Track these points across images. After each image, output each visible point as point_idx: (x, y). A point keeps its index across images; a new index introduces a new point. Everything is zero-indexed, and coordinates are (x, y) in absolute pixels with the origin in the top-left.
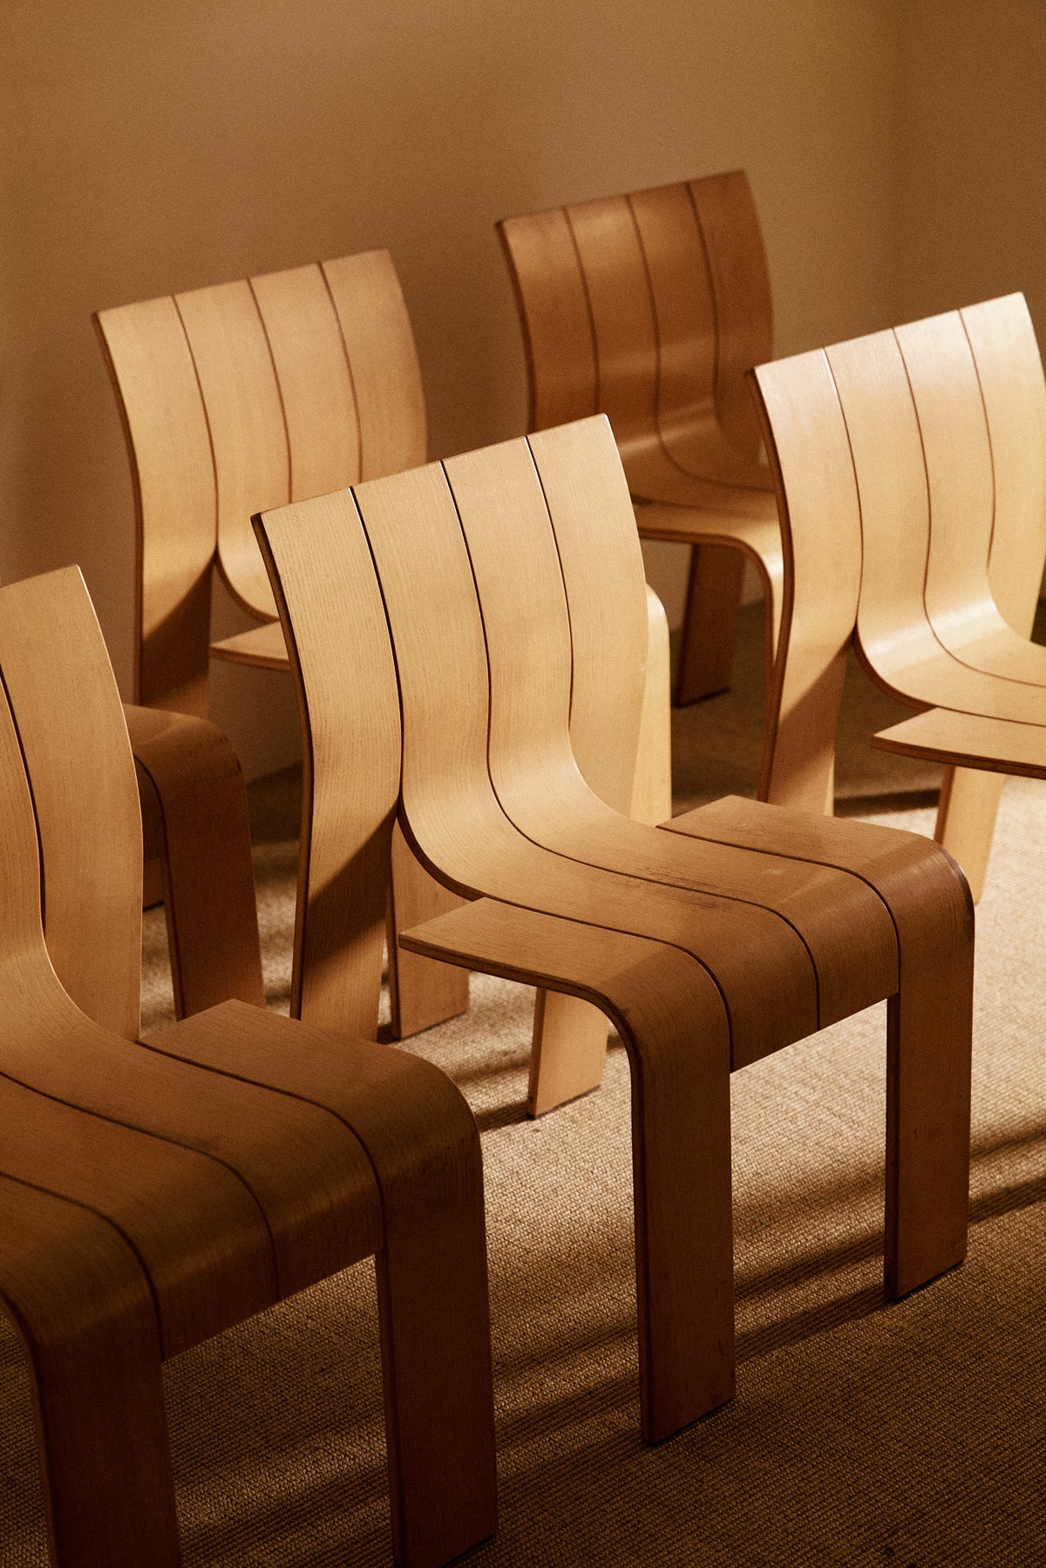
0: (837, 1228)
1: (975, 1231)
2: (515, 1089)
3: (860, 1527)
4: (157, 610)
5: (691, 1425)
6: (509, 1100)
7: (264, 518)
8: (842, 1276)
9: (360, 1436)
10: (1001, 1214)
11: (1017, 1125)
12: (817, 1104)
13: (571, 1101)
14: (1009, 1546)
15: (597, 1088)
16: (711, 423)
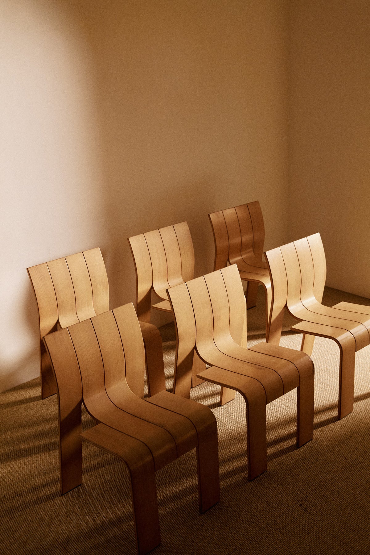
0: (286, 431)
1: (315, 431)
2: (217, 399)
3: (295, 499)
4: (140, 297)
5: (258, 476)
6: (216, 402)
7: (168, 290)
8: (287, 442)
9: (190, 479)
10: (320, 428)
11: (322, 407)
12: (280, 403)
13: (229, 402)
14: (325, 504)
15: (234, 399)
16: (252, 253)
